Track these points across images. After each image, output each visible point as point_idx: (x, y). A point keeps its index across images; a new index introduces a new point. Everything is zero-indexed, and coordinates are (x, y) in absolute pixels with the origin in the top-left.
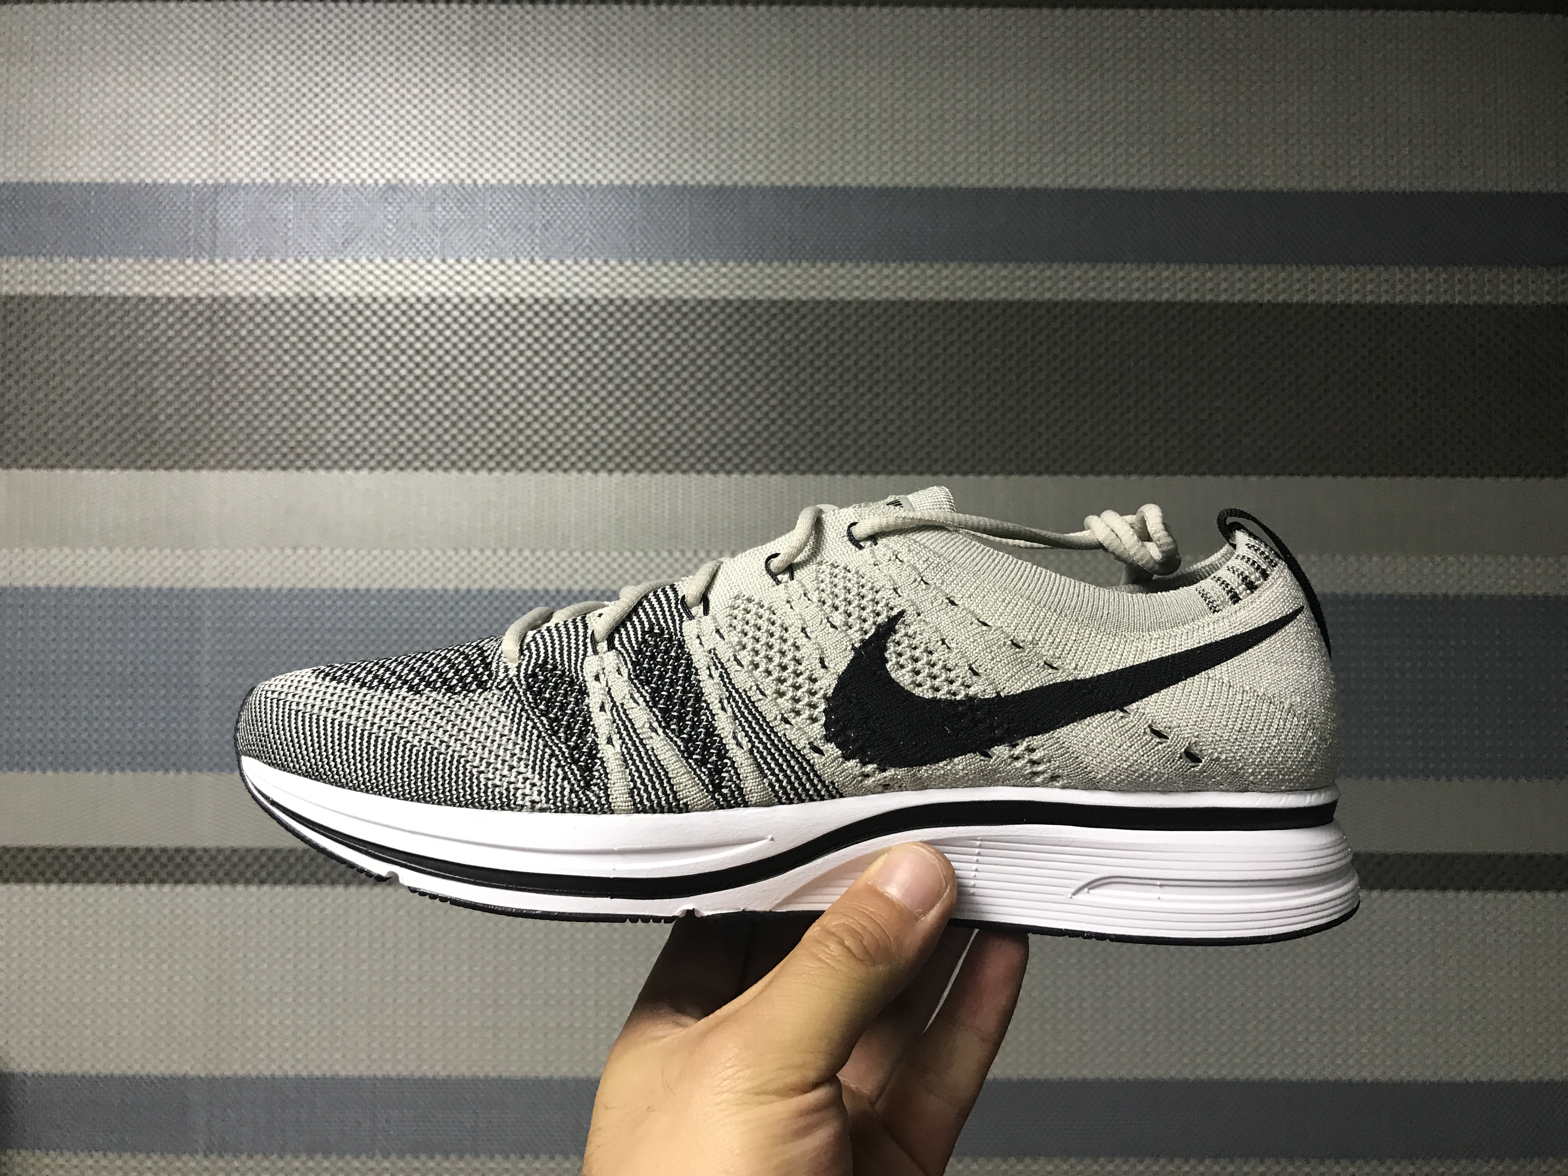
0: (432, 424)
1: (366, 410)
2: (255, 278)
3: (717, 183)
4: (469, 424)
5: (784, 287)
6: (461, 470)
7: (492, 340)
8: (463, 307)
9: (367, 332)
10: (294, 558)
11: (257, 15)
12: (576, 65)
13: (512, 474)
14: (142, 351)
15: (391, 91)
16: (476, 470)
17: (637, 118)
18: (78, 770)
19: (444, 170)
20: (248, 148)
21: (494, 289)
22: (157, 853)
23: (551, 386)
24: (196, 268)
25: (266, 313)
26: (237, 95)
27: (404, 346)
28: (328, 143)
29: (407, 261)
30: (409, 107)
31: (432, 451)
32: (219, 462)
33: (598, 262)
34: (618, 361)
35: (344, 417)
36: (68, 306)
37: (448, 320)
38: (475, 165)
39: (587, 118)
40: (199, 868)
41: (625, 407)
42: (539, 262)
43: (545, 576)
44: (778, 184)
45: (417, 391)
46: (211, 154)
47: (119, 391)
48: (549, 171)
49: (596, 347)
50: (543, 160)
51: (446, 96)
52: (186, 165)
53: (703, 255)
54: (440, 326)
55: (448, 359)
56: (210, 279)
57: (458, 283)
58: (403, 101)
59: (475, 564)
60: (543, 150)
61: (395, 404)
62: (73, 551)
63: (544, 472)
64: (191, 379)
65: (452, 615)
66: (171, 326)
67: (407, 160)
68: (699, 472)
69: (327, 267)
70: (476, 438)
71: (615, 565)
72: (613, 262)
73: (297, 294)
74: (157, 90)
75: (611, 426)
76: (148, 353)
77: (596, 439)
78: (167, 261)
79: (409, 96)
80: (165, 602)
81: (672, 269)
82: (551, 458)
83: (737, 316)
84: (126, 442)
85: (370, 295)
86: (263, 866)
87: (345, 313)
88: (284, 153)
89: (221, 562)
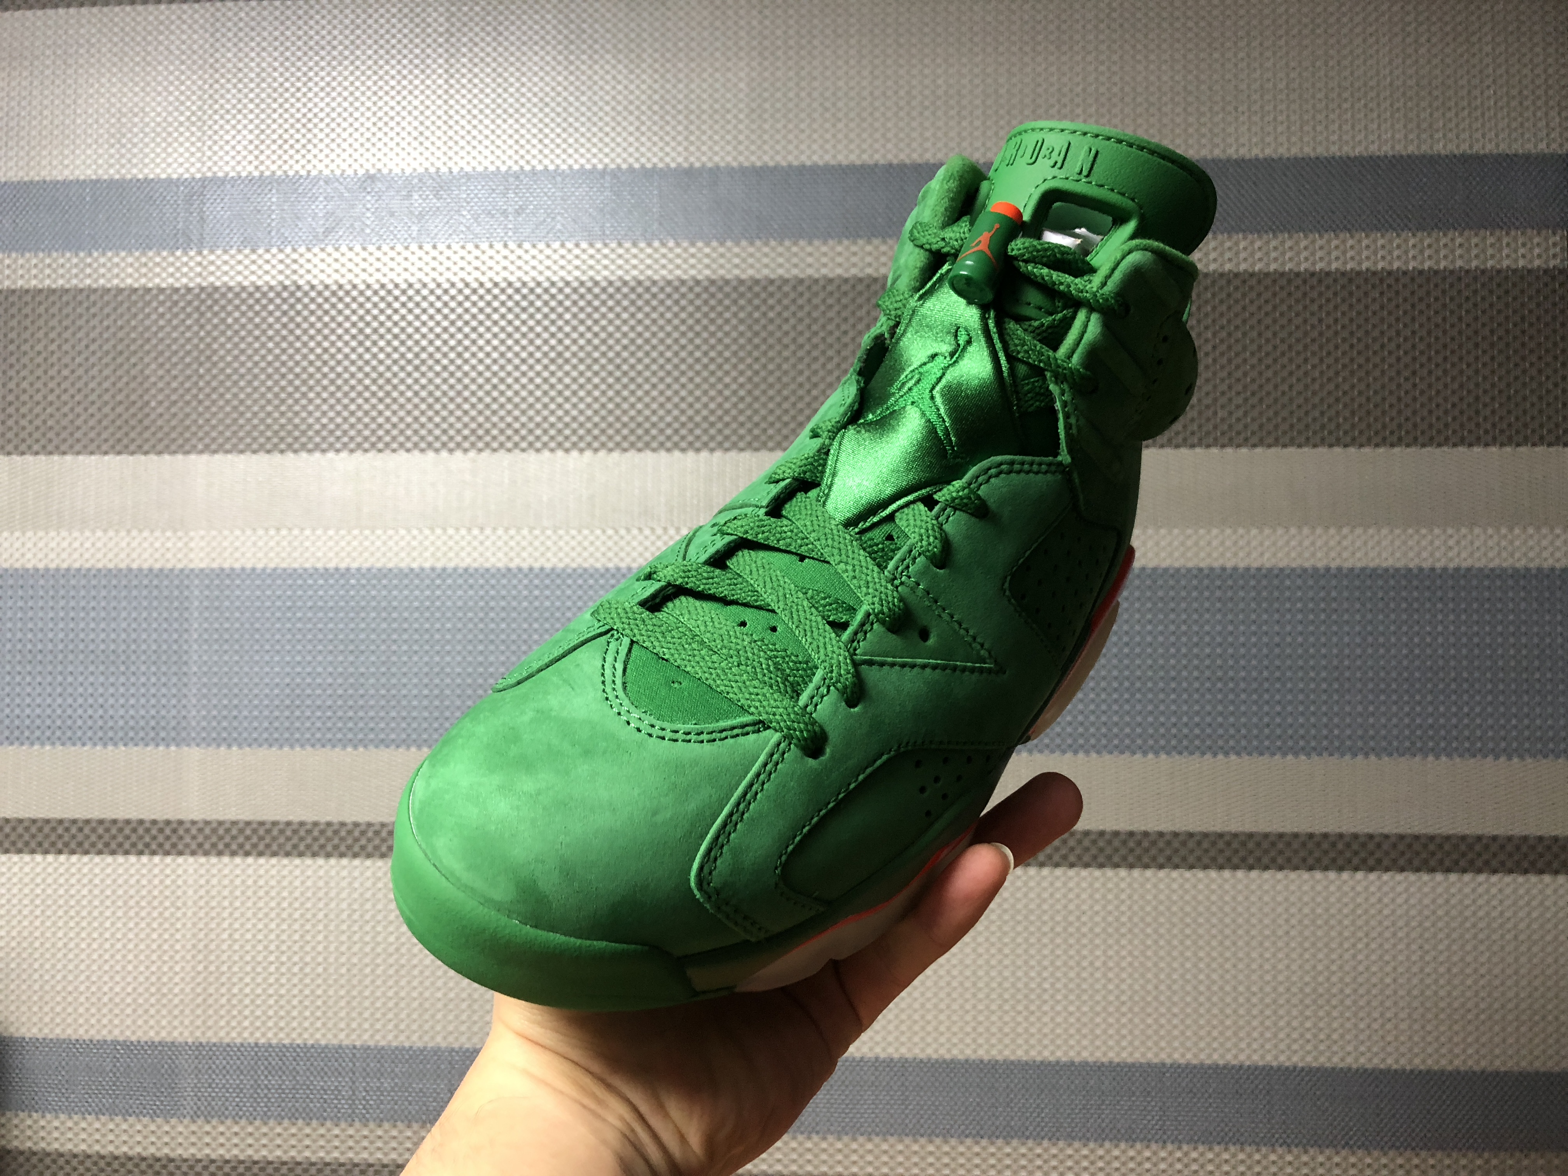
0: (409, 407)
1: (346, 394)
2: (240, 268)
3: (686, 165)
5: (752, 266)
6: (437, 451)
7: (467, 323)
8: (439, 292)
9: (347, 318)
10: (277, 538)
11: (242, 14)
12: (548, 53)
13: (486, 454)
14: (134, 340)
15: (369, 83)
16: (451, 451)
17: (607, 103)
18: (74, 744)
19: (421, 159)
20: (233, 143)
21: (469, 274)
22: (148, 825)
23: (524, 368)
24: (185, 259)
25: (251, 302)
27: (382, 331)
28: (309, 136)
30: (386, 98)
31: (409, 432)
33: (569, 245)
34: (589, 342)
35: (325, 401)
36: (65, 299)
37: (425, 305)
38: (451, 154)
39: (559, 104)
40: (188, 840)
41: (596, 387)
42: (512, 245)
43: (518, 554)
44: (746, 164)
45: (395, 375)
46: (199, 149)
47: (113, 379)
48: (522, 157)
50: (516, 147)
51: (422, 87)
52: (175, 160)
53: (673, 236)
54: (417, 311)
55: (424, 343)
56: (198, 269)
57: (434, 269)
59: (451, 543)
60: (516, 137)
61: (374, 388)
62: (70, 533)
63: (517, 451)
65: (427, 593)
66: (162, 315)
68: (668, 450)
69: (309, 256)
70: (452, 420)
71: (586, 544)
72: (584, 245)
73: (281, 283)
74: (148, 89)
75: (582, 406)
76: (140, 342)
77: (567, 419)
78: (158, 254)
79: (387, 88)
80: (156, 582)
81: (642, 250)
82: (523, 438)
83: (705, 296)
84: (120, 428)
85: (350, 282)
86: (248, 838)
87: (326, 300)
88: (268, 147)
89: (208, 543)
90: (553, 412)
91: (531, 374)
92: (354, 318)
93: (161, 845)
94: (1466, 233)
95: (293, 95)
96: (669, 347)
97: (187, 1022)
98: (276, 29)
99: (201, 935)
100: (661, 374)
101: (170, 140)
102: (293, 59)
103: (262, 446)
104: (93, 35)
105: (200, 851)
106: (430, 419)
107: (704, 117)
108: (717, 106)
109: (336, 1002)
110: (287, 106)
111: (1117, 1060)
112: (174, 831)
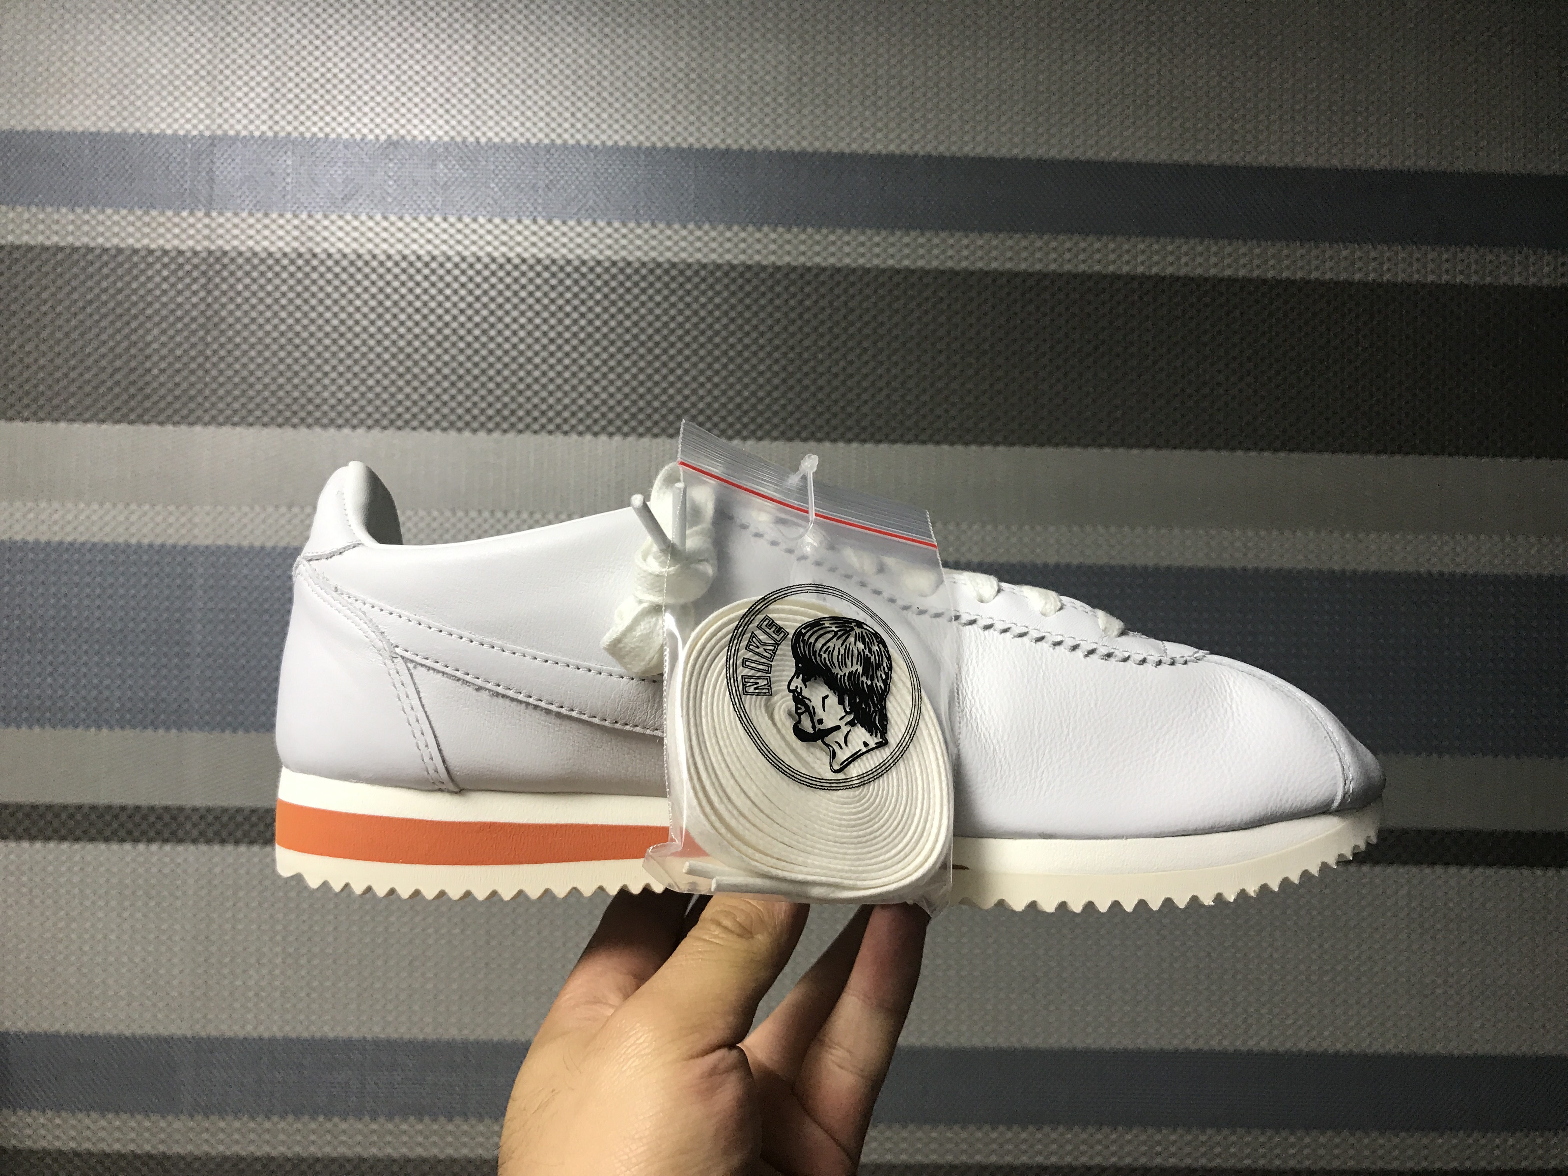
0: (431, 384)
1: (364, 368)
2: (252, 232)
3: (723, 146)
4: (468, 385)
5: (788, 253)
6: (460, 430)
7: (493, 299)
8: (464, 266)
9: (366, 289)
13: (511, 435)
14: (135, 304)
15: (393, 45)
18: (65, 727)
19: (447, 128)
20: (245, 100)
21: (496, 248)
22: (145, 812)
23: (552, 348)
24: (191, 220)
25: (263, 268)
26: (235, 46)
27: (403, 304)
28: (328, 97)
29: (408, 218)
30: (411, 62)
31: (430, 410)
32: (214, 418)
33: (601, 224)
34: (620, 323)
35: (341, 374)
37: (448, 279)
38: (478, 123)
39: (593, 78)
40: (188, 827)
41: (627, 370)
42: (542, 222)
44: (784, 149)
45: (416, 350)
46: (208, 105)
47: (111, 344)
48: (553, 130)
49: (598, 310)
50: (548, 120)
51: (449, 53)
52: (183, 115)
53: (708, 219)
54: (441, 285)
55: (447, 318)
56: (206, 232)
57: (459, 242)
58: (405, 56)
60: (547, 109)
61: (394, 363)
62: (63, 505)
63: (544, 434)
66: (165, 279)
67: (409, 116)
69: (326, 223)
70: (476, 398)
72: (616, 224)
73: (295, 250)
74: (153, 39)
75: (612, 389)
76: (141, 305)
77: (596, 402)
78: (163, 213)
79: (411, 51)
80: (156, 558)
82: (550, 420)
84: (118, 395)
85: (370, 251)
87: (344, 269)
88: (284, 106)
89: (214, 520)
90: (581, 395)
91: (560, 354)
92: (374, 290)
93: (159, 833)
94: (1482, 250)
95: (311, 53)
97: (185, 1016)
99: (202, 926)
100: (695, 359)
101: (177, 94)
103: (273, 420)
105: (202, 839)
108: (755, 88)
109: (345, 995)
111: (1131, 1047)
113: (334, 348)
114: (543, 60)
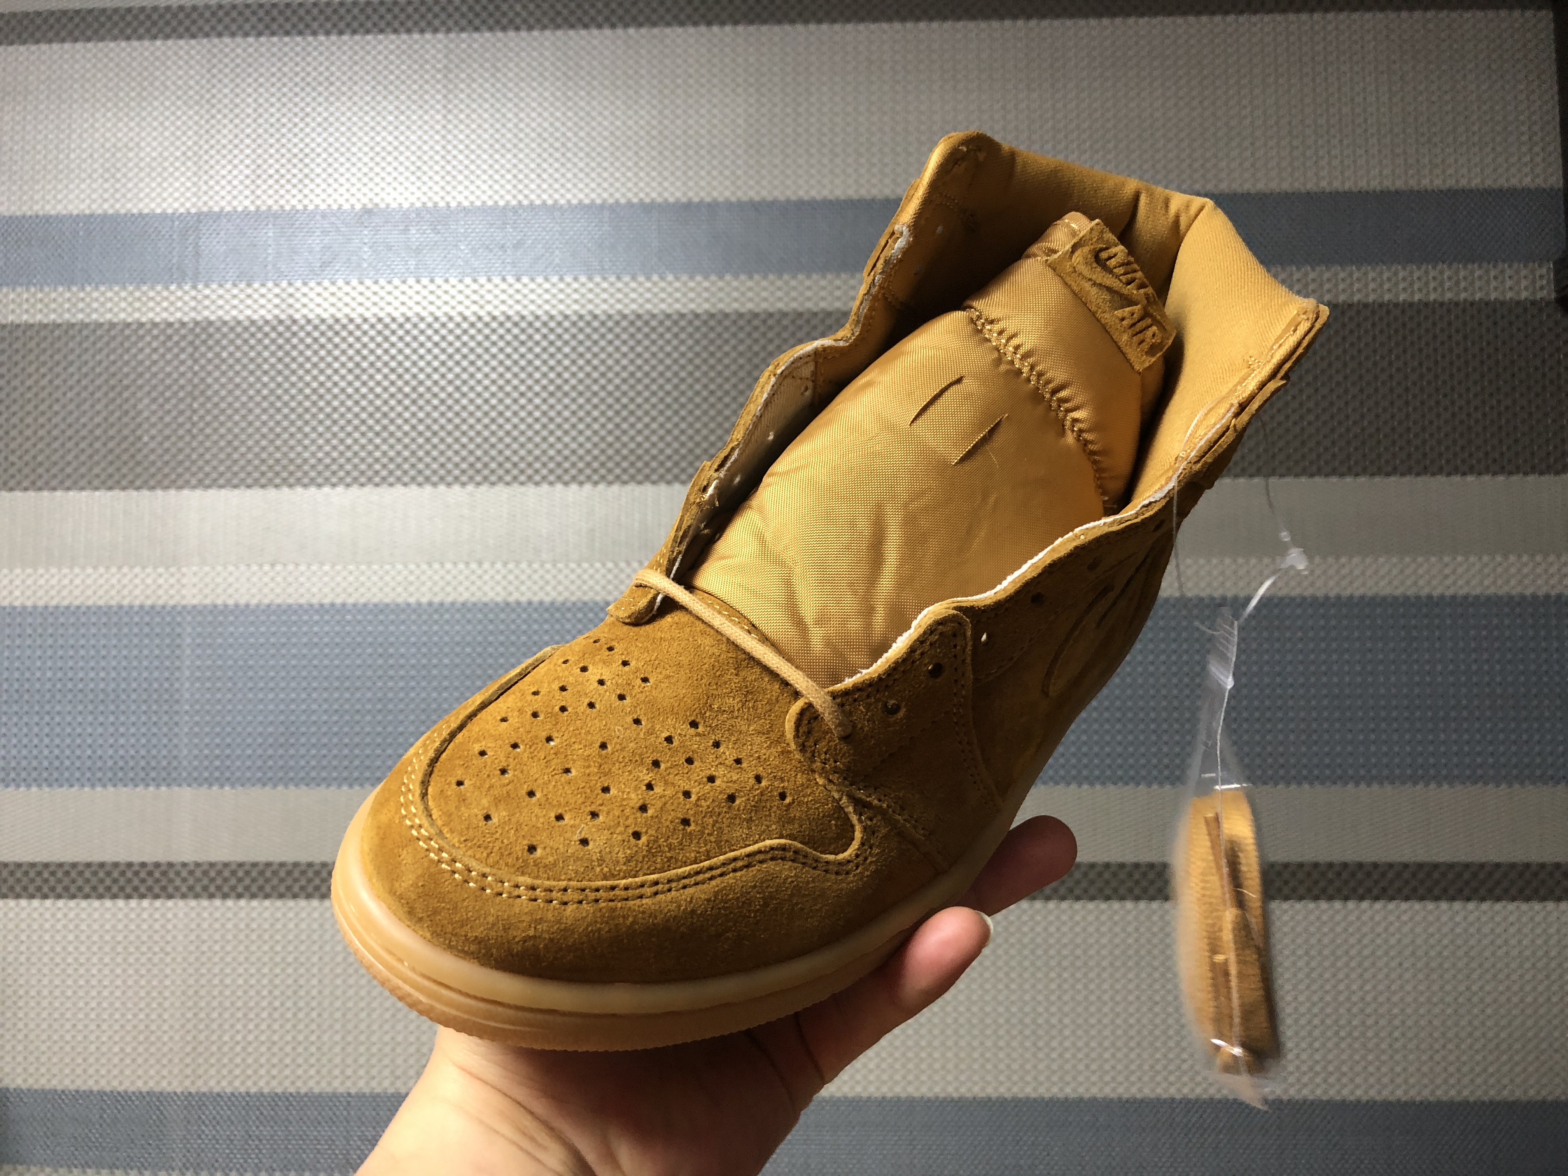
0: (406, 441)
1: (342, 428)
2: (235, 302)
3: (684, 200)
5: (751, 300)
6: (435, 485)
7: (465, 357)
8: (436, 326)
9: (344, 352)
10: (272, 574)
11: (239, 51)
12: (546, 89)
13: (484, 488)
14: (127, 375)
15: (367, 119)
16: (449, 485)
18: (61, 786)
19: (418, 194)
20: (229, 177)
21: (467, 308)
22: (136, 868)
23: (523, 401)
24: (179, 293)
25: (246, 336)
27: (379, 364)
28: (306, 171)
30: (384, 134)
31: (406, 466)
34: (588, 375)
35: (321, 435)
36: (57, 333)
37: (422, 338)
38: (448, 188)
39: (557, 139)
40: (178, 882)
41: (595, 420)
42: (511, 279)
43: (517, 588)
44: (745, 199)
45: (392, 409)
46: (194, 184)
47: (104, 414)
48: (520, 192)
50: (514, 182)
51: (420, 123)
52: (171, 195)
53: (672, 270)
54: (415, 345)
55: (422, 376)
56: (193, 304)
57: (431, 303)
59: (449, 578)
60: (515, 171)
61: (371, 422)
62: (60, 570)
63: (516, 485)
64: (174, 401)
65: (425, 628)
66: (155, 350)
68: (669, 483)
69: (305, 290)
70: (450, 453)
71: (585, 577)
72: (583, 279)
73: (276, 317)
74: (144, 124)
75: (581, 439)
76: (132, 376)
77: (566, 452)
78: (152, 288)
79: (384, 124)
80: (147, 619)
81: (641, 284)
82: (522, 472)
83: (704, 329)
84: (111, 463)
85: (347, 315)
86: (240, 880)
87: (323, 334)
88: (265, 181)
89: (201, 579)
90: (552, 446)
91: (530, 407)
92: (351, 352)
93: (150, 889)
94: (1455, 265)
95: (290, 130)
96: (668, 380)
97: (176, 1071)
98: (273, 65)
99: (191, 981)
100: (661, 407)
101: (165, 174)
102: (290, 95)
103: (256, 481)
104: (88, 71)
105: (191, 894)
106: (428, 453)
107: (703, 152)
108: (715, 142)
109: (330, 1049)
110: (284, 141)
111: (1126, 1096)
112: (164, 873)
113: (314, 410)
114: (510, 125)
